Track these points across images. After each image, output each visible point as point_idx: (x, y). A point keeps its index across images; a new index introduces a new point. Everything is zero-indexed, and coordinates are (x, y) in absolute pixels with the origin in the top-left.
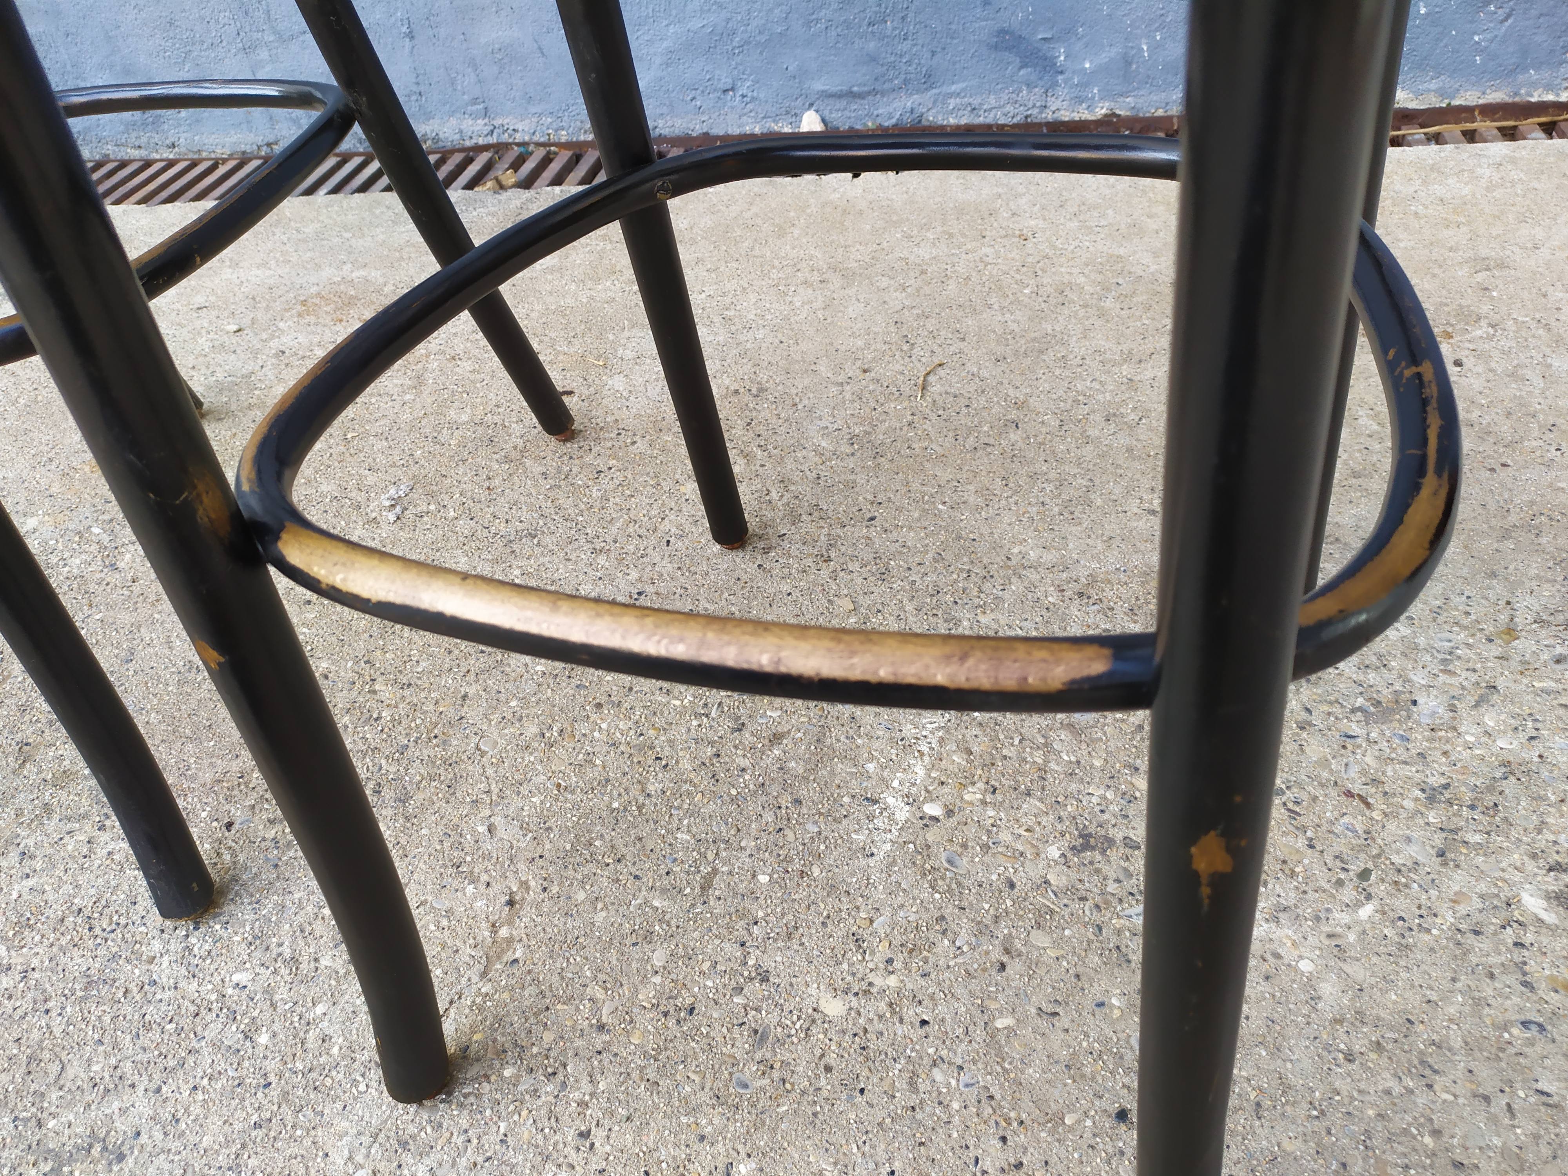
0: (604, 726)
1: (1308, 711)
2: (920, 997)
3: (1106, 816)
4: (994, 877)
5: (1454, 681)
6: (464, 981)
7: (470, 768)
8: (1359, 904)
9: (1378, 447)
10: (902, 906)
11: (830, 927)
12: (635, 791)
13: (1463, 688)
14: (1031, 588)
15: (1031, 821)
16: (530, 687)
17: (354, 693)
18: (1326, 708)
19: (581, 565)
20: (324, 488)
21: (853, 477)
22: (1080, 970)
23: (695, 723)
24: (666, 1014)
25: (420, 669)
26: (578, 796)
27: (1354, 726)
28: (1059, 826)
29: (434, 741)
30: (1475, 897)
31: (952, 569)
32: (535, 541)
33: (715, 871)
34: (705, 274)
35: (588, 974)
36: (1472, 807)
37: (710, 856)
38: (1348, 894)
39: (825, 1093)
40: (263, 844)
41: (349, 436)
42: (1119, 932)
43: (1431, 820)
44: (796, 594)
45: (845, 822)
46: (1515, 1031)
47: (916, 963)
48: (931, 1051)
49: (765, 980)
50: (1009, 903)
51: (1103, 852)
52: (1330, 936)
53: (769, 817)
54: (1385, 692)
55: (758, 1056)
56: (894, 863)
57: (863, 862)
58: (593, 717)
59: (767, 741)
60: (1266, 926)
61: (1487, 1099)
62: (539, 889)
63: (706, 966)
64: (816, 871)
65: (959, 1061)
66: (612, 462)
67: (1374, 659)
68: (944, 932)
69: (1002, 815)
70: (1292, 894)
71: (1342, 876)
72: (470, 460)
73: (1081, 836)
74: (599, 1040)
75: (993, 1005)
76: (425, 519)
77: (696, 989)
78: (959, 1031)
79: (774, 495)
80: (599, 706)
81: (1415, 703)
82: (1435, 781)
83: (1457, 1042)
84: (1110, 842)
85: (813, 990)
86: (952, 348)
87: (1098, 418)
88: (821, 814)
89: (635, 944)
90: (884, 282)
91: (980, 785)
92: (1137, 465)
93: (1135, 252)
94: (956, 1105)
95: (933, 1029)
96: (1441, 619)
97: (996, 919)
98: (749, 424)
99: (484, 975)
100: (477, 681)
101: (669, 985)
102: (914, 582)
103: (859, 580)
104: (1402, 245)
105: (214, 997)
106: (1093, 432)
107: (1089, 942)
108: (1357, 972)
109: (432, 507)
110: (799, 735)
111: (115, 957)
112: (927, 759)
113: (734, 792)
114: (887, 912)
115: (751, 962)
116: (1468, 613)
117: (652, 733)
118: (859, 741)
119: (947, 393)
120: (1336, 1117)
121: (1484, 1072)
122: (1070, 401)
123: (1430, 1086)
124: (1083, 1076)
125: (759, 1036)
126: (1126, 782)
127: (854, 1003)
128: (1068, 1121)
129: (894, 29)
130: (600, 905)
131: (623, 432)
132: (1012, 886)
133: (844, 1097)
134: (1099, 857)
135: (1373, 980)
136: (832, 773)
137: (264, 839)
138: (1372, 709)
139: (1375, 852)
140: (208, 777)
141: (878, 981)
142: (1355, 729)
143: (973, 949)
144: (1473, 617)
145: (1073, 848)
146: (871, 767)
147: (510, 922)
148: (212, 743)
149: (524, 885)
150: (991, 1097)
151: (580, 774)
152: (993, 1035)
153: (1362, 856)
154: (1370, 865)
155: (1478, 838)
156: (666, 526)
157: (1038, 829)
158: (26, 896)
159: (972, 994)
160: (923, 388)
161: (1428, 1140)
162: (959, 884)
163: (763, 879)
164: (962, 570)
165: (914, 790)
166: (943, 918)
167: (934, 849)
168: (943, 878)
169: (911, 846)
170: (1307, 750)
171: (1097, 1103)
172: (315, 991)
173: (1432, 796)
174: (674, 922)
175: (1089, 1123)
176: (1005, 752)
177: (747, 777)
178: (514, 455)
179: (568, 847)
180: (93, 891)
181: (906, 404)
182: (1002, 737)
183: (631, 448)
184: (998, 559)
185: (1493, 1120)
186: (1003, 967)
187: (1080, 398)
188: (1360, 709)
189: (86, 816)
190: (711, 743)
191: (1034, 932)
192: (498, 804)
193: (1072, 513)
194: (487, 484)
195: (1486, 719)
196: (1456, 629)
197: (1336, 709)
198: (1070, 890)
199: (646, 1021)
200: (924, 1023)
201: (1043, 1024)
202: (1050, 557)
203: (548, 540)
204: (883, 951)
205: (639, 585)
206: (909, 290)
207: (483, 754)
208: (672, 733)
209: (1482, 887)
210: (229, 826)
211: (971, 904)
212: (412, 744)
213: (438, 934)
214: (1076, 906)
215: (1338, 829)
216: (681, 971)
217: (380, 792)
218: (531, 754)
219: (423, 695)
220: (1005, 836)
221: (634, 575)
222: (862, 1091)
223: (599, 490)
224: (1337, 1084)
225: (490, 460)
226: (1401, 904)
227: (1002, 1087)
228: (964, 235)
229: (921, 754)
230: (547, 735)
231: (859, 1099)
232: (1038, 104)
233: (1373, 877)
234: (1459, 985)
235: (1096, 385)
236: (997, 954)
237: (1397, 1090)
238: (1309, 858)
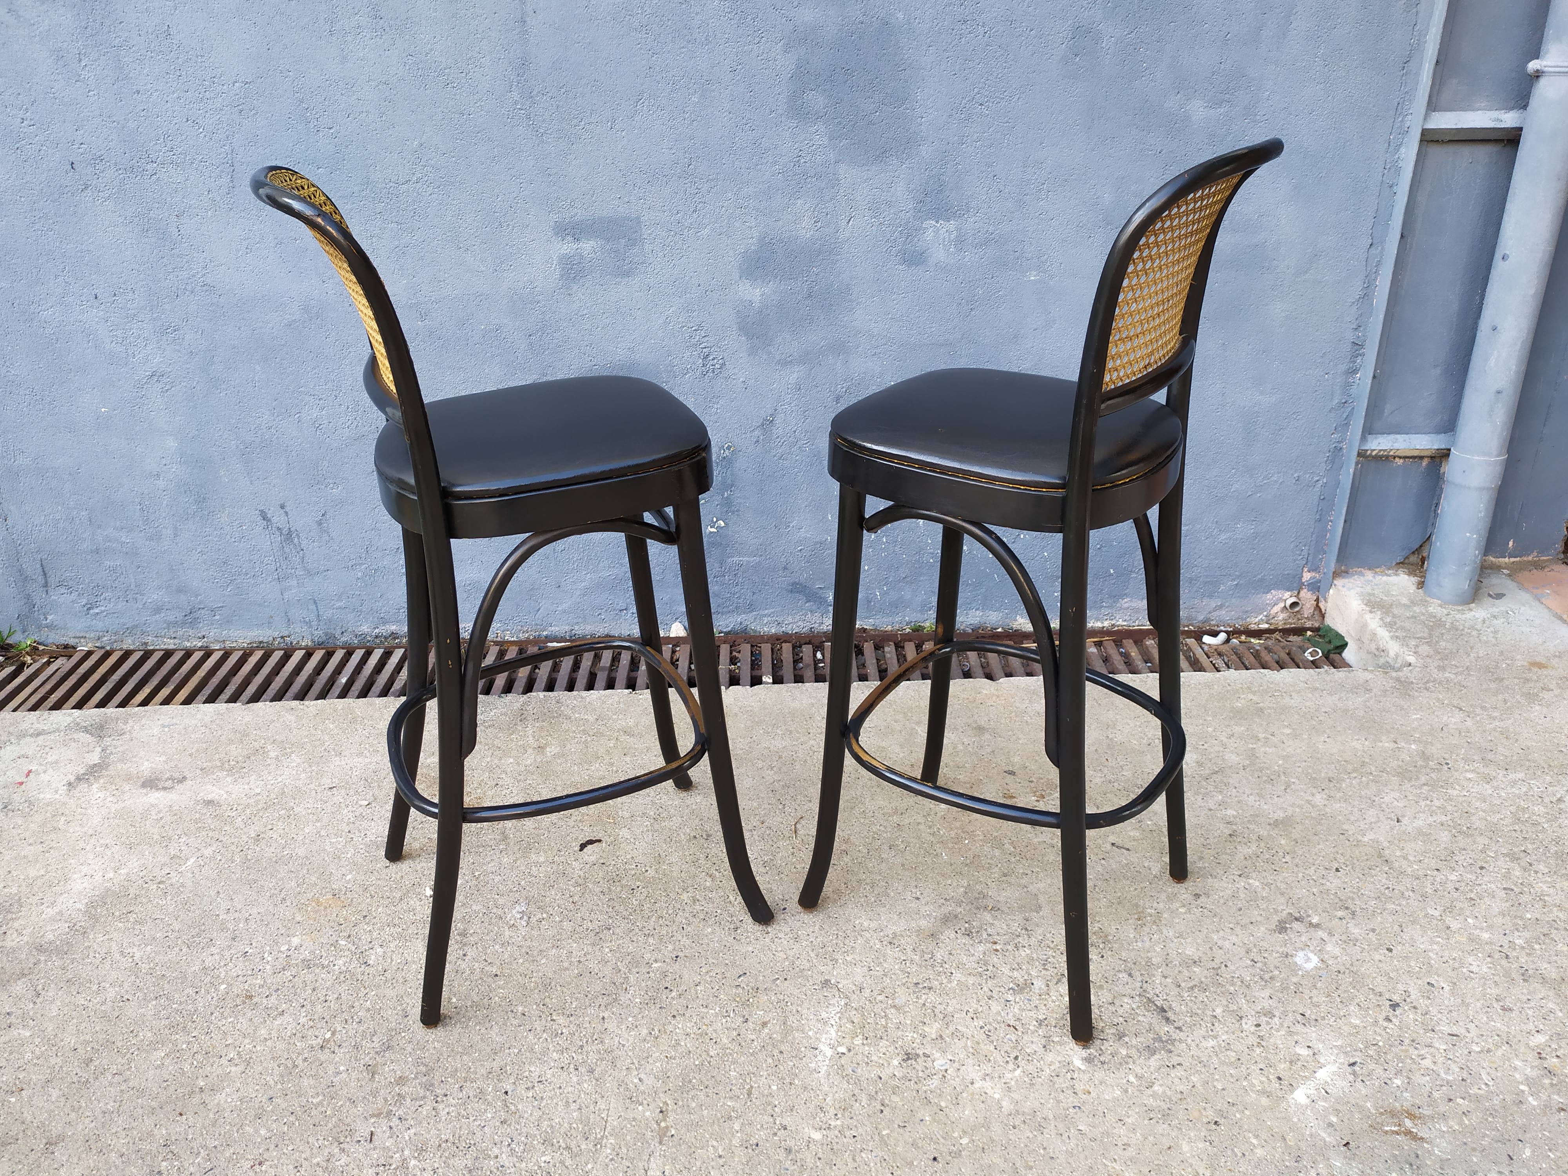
0: (680, 1026)
1: (991, 991)
2: (851, 1127)
3: (914, 1045)
4: (873, 1075)
5: (1048, 973)
6: (652, 1146)
7: (620, 1053)
8: (1015, 1070)
9: (1013, 860)
10: (836, 1092)
11: (808, 1104)
12: (704, 1056)
13: (1052, 976)
14: (867, 941)
15: (884, 1050)
16: (636, 1011)
17: (544, 1021)
18: (998, 989)
19: (640, 944)
20: (474, 907)
21: (770, 886)
22: (912, 1108)
23: (724, 1020)
24: (747, 1148)
25: (574, 1006)
26: (678, 1061)
27: (1009, 996)
28: (896, 1051)
29: (596, 1042)
30: (1057, 1062)
31: (829, 933)
32: (611, 932)
33: (752, 1087)
34: (654, 758)
35: (708, 1136)
36: (1055, 1027)
37: (748, 1081)
38: (1011, 1066)
39: (820, 1168)
40: (528, 1100)
41: (476, 874)
42: (925, 1092)
43: (1041, 1033)
44: (756, 952)
45: (804, 1059)
46: (1070, 1110)
47: (847, 1114)
48: (859, 1146)
49: (785, 1129)
50: (881, 1085)
51: (916, 1060)
52: (1005, 1083)
53: (770, 1060)
54: (1021, 980)
55: (790, 1158)
56: (829, 1074)
57: (816, 1075)
58: (673, 1022)
59: (761, 1026)
60: (981, 1082)
61: (1061, 1135)
62: (673, 1104)
63: (759, 1127)
64: (796, 1082)
65: (871, 1149)
66: (638, 883)
67: (1016, 965)
68: (856, 1100)
69: (872, 1049)
70: (990, 1068)
71: (1008, 1059)
72: (556, 886)
73: (906, 1054)
74: (721, 1161)
75: (880, 1127)
76: (543, 922)
77: (757, 1136)
78: (869, 1138)
79: (731, 897)
80: (674, 1016)
81: (1033, 984)
82: (1041, 1017)
83: (1051, 1117)
84: (918, 1055)
85: (806, 1130)
86: (806, 807)
87: (886, 847)
88: (793, 1057)
89: (725, 1122)
90: (760, 764)
91: (861, 1037)
92: (907, 873)
93: (891, 745)
94: (872, 1164)
95: (858, 1138)
96: (1042, 945)
97: (876, 1093)
98: (707, 857)
99: (660, 1143)
100: (607, 1010)
101: (745, 1137)
102: (812, 942)
103: (786, 942)
104: (1020, 742)
105: (536, 1168)
106: (885, 856)
107: (915, 1097)
108: (1016, 1096)
109: (545, 916)
110: (775, 1022)
111: (477, 1158)
112: (835, 1027)
113: (751, 1051)
114: (831, 1095)
115: (778, 1123)
116: (1053, 942)
117: (704, 1027)
118: (803, 1022)
119: (808, 835)
120: (1011, 1149)
121: (1061, 1126)
122: (871, 838)
123: (1042, 1133)
124: (919, 1147)
125: (789, 1151)
126: (921, 1029)
127: (825, 1133)
128: (915, 1164)
129: (730, 580)
130: (704, 1108)
131: (639, 865)
132: (881, 1078)
133: (828, 1168)
134: (914, 1063)
135: (1021, 1098)
136: (794, 1038)
137: (527, 1097)
138: (1016, 988)
139: (1020, 1048)
140: (483, 1071)
141: (833, 1123)
142: (1010, 998)
143: (869, 1105)
144: (1055, 943)
145: (904, 1060)
146: (810, 1033)
147: (665, 1120)
148: (477, 1055)
149: (666, 1103)
150: (885, 1160)
151: (676, 1051)
152: (881, 1137)
153: (1015, 1050)
154: (1018, 1054)
155: (1056, 1039)
156: (679, 919)
157: (887, 1053)
158: (413, 1138)
159: (871, 1123)
160: (796, 832)
161: (1042, 1151)
162: (858, 1080)
163: (774, 1088)
164: (834, 934)
165: (832, 1042)
166: (854, 1095)
167: (845, 1066)
168: (852, 1078)
169: (836, 1066)
170: (991, 1008)
171: (925, 1156)
172: (583, 1159)
173: (1040, 1023)
174: (739, 1111)
175: (923, 1163)
176: (868, 1021)
177: (756, 1043)
178: (580, 881)
179: (681, 1084)
180: (449, 1131)
181: (788, 842)
182: (866, 1014)
183: (646, 874)
184: (850, 927)
185: (1063, 1141)
186: (882, 1111)
187: (876, 836)
188: (1012, 988)
189: (424, 1097)
190: (735, 1029)
191: (892, 1096)
192: (639, 1069)
193: (880, 901)
194: (571, 900)
195: (1060, 989)
196: (1048, 949)
197: (1002, 989)
198: (904, 1077)
199: (740, 1152)
200: (854, 1137)
201: (901, 1131)
202: (874, 925)
203: (617, 931)
204: (832, 1111)
205: (675, 953)
206: (775, 769)
207: (623, 1046)
208: (715, 1026)
209: (1059, 1058)
210: (506, 1093)
211: (865, 1088)
212: (585, 1044)
213: (633, 1128)
214: (908, 1083)
215: (1005, 1040)
216: (748, 1129)
217: (577, 1069)
218: (648, 1043)
219: (581, 1019)
220: (874, 1058)
221: (670, 947)
222: (835, 1165)
223: (636, 900)
224: (1011, 1137)
225: (568, 885)
226: (1030, 1068)
227: (889, 1155)
228: (798, 732)
229: (832, 1025)
230: (653, 1033)
231: (834, 1167)
232: (818, 622)
233: (1019, 1058)
234: (1052, 1096)
235: (882, 828)
236: (879, 1107)
237: (1031, 1136)
238: (996, 1053)
